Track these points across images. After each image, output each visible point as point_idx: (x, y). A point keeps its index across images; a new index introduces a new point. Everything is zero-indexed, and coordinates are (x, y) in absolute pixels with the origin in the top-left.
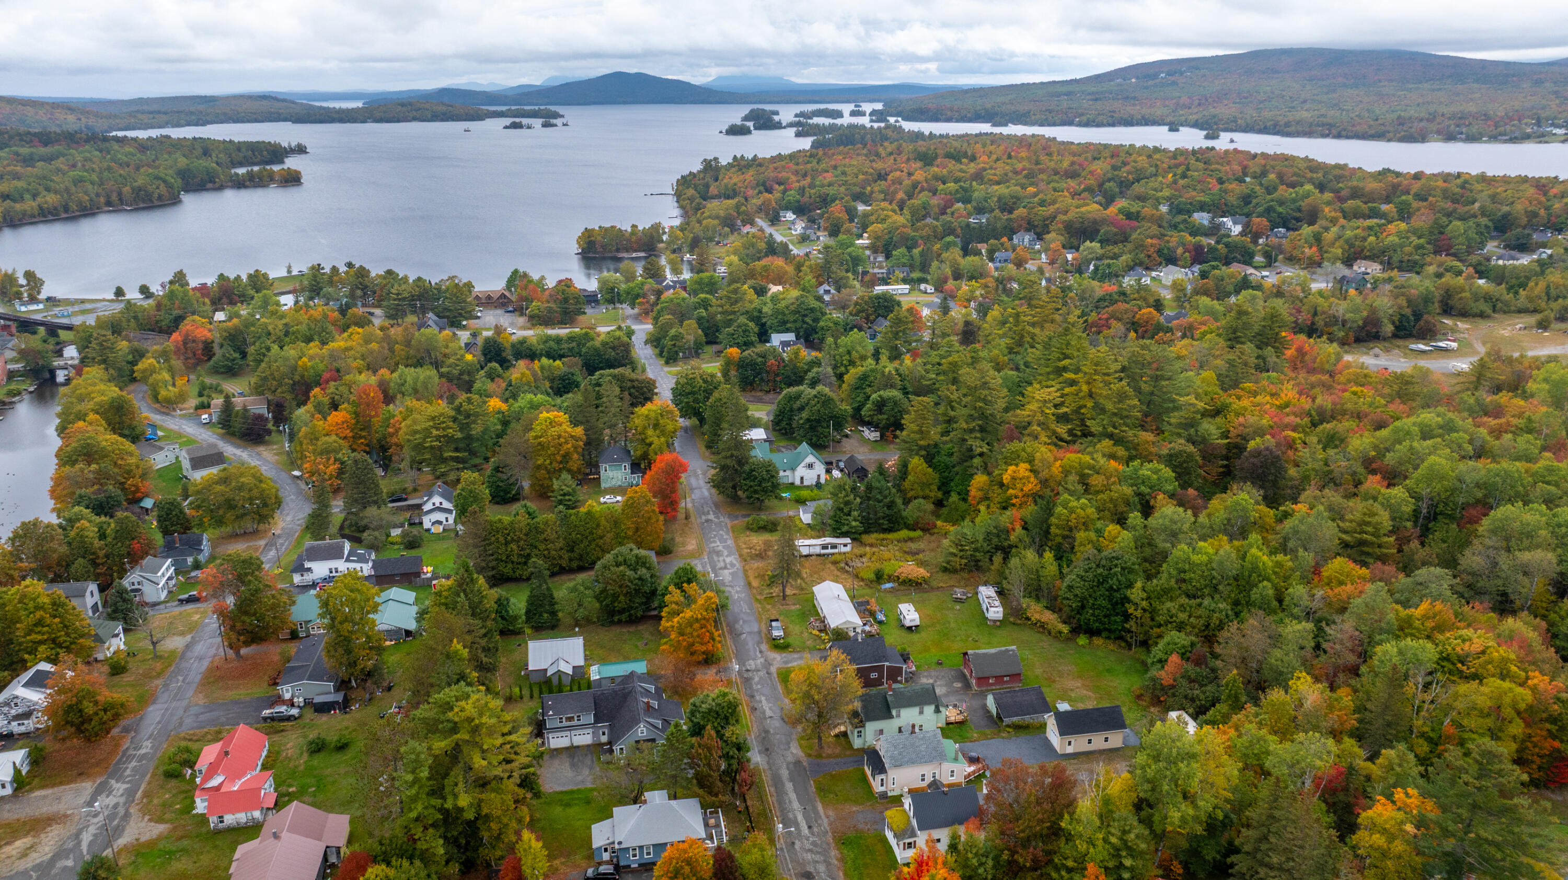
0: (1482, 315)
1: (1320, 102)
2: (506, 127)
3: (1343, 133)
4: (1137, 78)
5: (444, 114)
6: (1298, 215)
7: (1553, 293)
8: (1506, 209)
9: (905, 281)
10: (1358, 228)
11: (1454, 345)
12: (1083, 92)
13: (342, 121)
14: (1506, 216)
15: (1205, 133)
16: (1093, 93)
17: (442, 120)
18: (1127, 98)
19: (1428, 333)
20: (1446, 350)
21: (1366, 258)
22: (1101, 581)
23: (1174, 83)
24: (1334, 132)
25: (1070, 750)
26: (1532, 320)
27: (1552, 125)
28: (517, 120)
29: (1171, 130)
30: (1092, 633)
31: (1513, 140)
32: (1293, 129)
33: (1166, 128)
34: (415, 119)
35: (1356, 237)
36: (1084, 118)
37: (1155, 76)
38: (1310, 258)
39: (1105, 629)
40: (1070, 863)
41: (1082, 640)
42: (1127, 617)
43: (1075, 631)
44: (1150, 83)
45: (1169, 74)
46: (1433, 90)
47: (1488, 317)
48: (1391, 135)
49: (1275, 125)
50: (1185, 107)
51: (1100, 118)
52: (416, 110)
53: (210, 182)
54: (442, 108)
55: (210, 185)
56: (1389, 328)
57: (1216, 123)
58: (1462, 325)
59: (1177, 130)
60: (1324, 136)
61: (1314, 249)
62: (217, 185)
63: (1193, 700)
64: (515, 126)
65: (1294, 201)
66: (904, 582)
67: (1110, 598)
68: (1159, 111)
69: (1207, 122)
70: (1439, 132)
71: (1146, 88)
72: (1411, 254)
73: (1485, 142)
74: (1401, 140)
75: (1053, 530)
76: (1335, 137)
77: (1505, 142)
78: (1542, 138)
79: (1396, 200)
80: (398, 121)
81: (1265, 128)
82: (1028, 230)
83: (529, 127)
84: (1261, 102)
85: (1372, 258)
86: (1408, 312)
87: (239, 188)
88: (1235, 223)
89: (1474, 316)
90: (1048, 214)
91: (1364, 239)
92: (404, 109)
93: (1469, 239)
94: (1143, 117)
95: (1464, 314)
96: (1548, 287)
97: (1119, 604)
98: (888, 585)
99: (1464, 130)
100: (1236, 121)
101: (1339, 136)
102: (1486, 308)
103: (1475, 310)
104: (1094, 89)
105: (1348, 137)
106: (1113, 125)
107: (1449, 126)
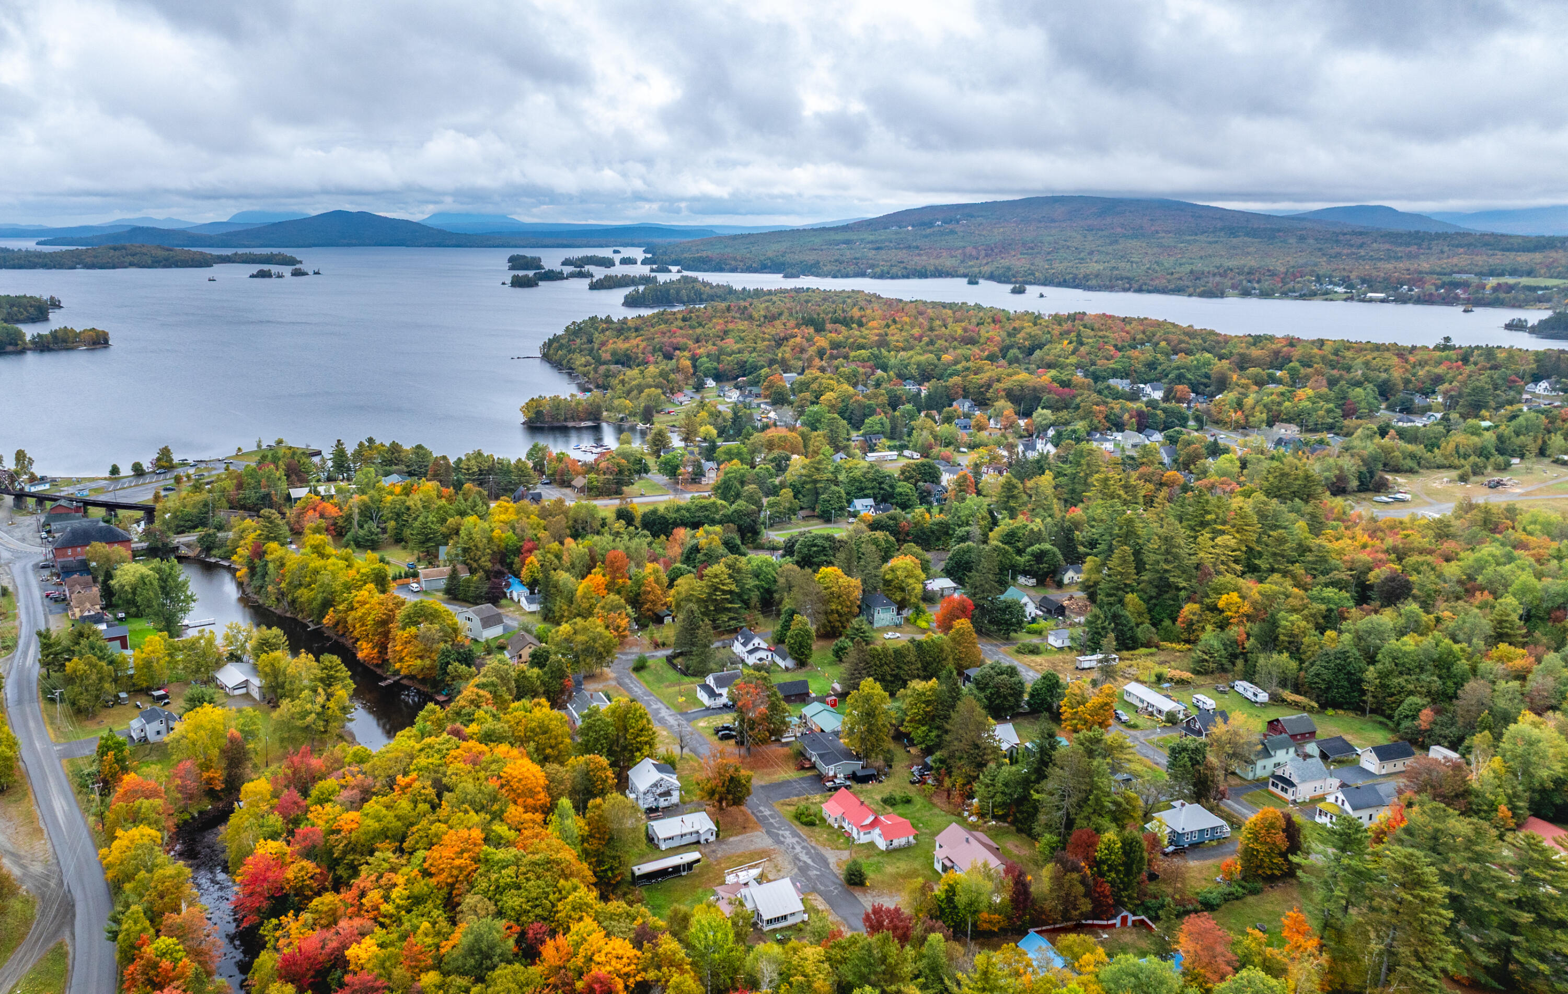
0: (1411, 471)
1: (1107, 254)
2: (252, 276)
3: (1144, 287)
4: (913, 226)
5: (166, 260)
6: (1205, 381)
7: (1462, 451)
8: (1384, 376)
9: (891, 448)
10: (1272, 394)
11: (1408, 497)
12: (862, 240)
13: (46, 266)
14: (1385, 382)
15: (1011, 286)
16: (872, 242)
17: (165, 266)
18: (909, 247)
19: (1381, 487)
20: (1403, 501)
21: (1283, 421)
22: (1340, 669)
23: (952, 232)
24: (1136, 286)
25: (1384, 772)
26: (1454, 474)
27: (1331, 283)
28: (265, 267)
29: (970, 283)
30: (1336, 706)
31: (1303, 297)
32: (1093, 282)
33: (966, 280)
34: (132, 265)
35: (1272, 402)
36: (878, 270)
37: (930, 224)
38: (1237, 422)
39: (1347, 703)
40: (1485, 808)
41: (1330, 712)
42: (1363, 693)
43: (1321, 706)
44: (928, 231)
45: (944, 222)
46: (1210, 243)
47: (1417, 472)
48: (1191, 290)
49: (1074, 279)
50: (971, 257)
51: (894, 270)
52: (133, 255)
53: (10, 344)
54: (161, 253)
55: (10, 348)
56: (1355, 483)
57: (1014, 276)
58: (1400, 479)
59: (977, 283)
60: (1125, 290)
61: (1239, 413)
62: (19, 348)
63: (1445, 737)
64: (263, 274)
65: (1198, 368)
66: (1177, 682)
67: (1348, 680)
68: (948, 263)
69: (1004, 276)
70: (1234, 287)
71: (926, 236)
72: (1323, 417)
73: (1278, 298)
74: (1202, 295)
75: (1281, 637)
76: (1135, 291)
77: (1296, 298)
78: (1327, 296)
79: (1287, 367)
80: (114, 267)
81: (1065, 281)
82: (965, 397)
83: (280, 276)
84: (1049, 253)
85: (1289, 421)
86: (1364, 469)
87: (42, 351)
88: (1154, 389)
89: (1406, 471)
90: (982, 382)
91: (1279, 404)
92: (117, 253)
93: (1369, 403)
94: (936, 269)
95: (1397, 470)
96: (1457, 446)
97: (1356, 683)
98: (1167, 685)
99: (1256, 285)
100: (1033, 274)
101: (1140, 290)
102: (1410, 463)
103: (1406, 467)
104: (871, 238)
105: (1149, 292)
106: (907, 277)
107: (1241, 281)
